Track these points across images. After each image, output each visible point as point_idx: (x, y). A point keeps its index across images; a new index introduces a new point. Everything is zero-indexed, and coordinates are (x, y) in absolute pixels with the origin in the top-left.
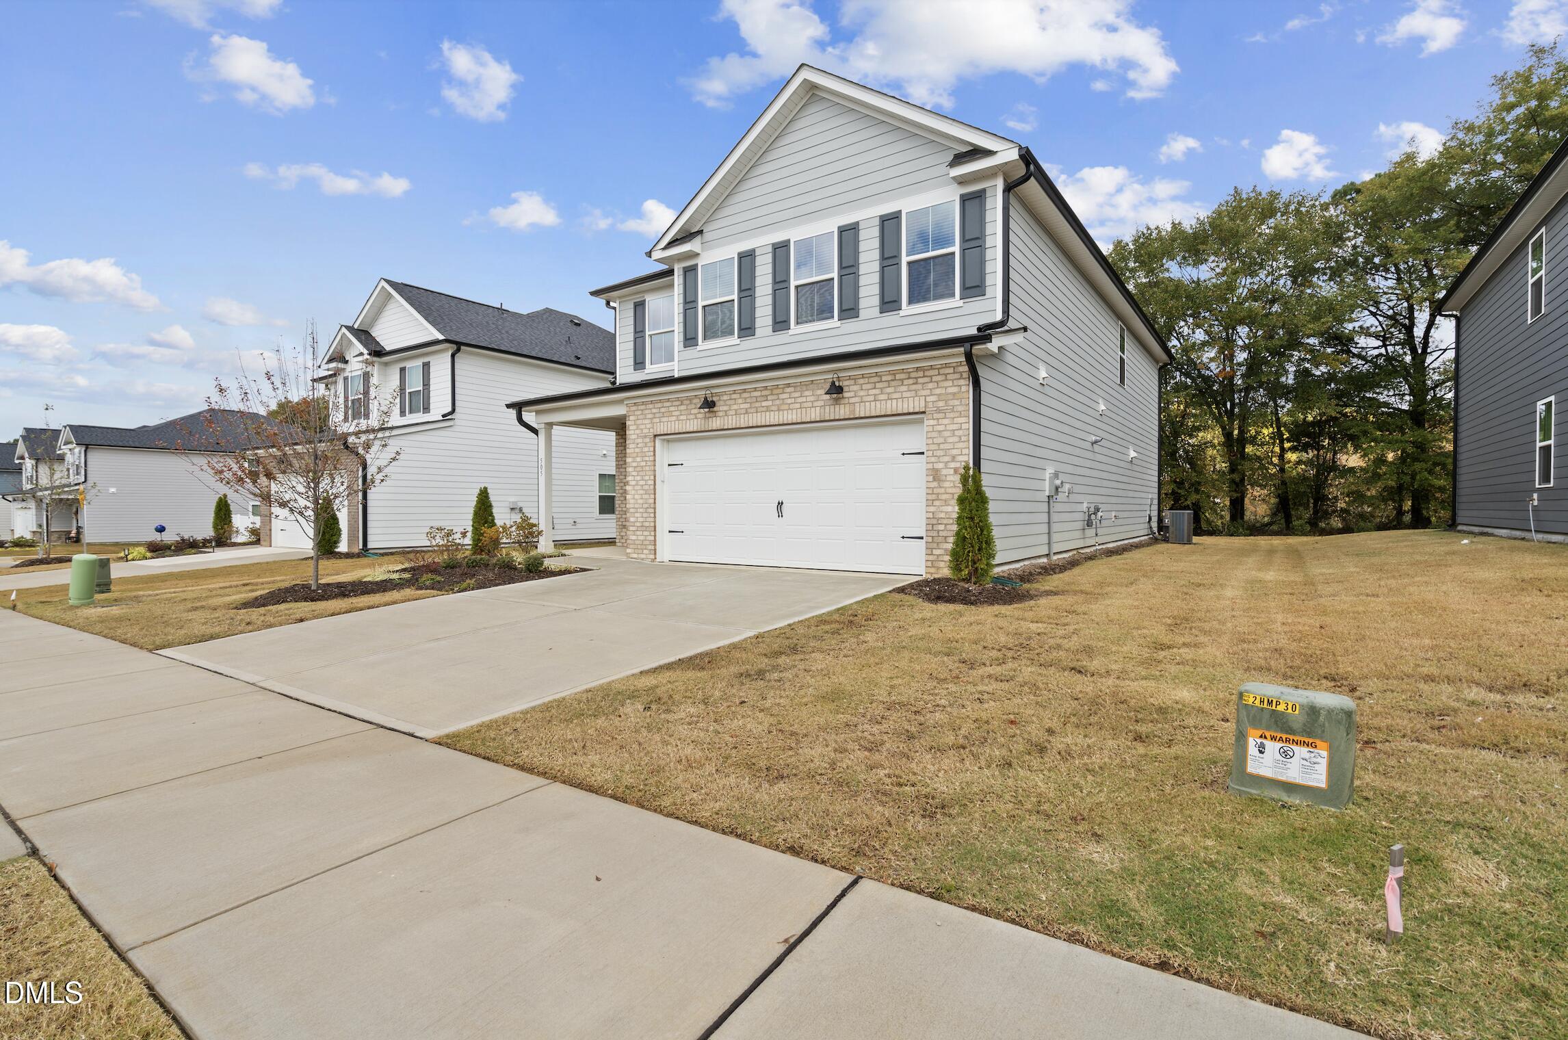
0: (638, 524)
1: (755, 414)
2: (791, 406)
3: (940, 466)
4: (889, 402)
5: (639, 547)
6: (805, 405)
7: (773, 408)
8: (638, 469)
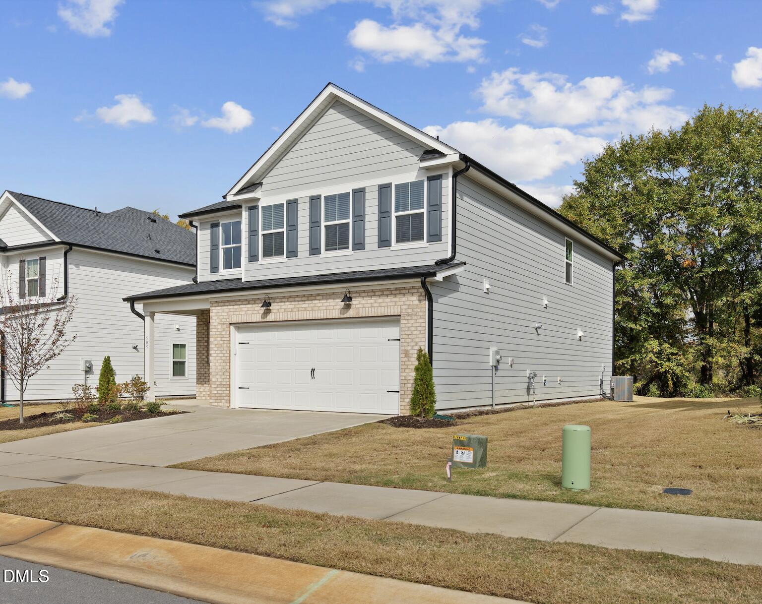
0: (218, 383)
1: (297, 312)
2: (320, 308)
3: (409, 348)
4: (379, 308)
5: (219, 398)
6: (329, 308)
7: (308, 309)
8: (218, 346)
